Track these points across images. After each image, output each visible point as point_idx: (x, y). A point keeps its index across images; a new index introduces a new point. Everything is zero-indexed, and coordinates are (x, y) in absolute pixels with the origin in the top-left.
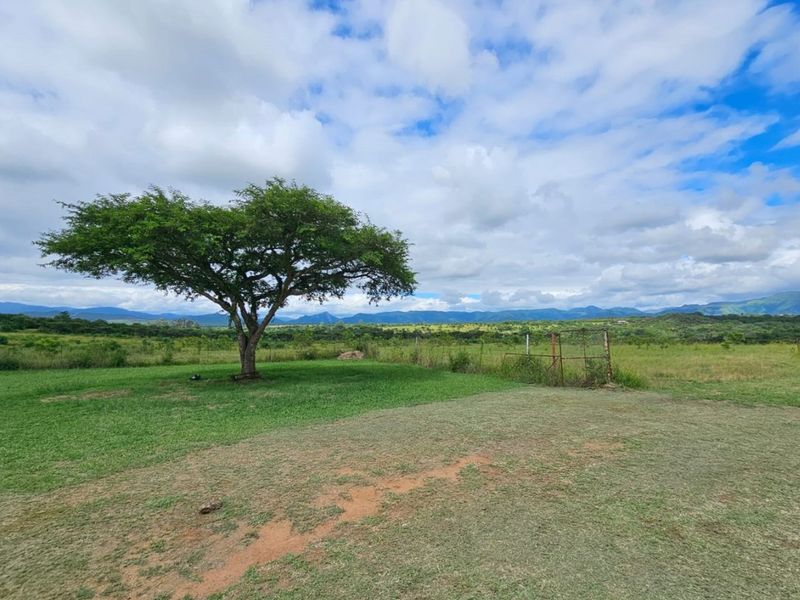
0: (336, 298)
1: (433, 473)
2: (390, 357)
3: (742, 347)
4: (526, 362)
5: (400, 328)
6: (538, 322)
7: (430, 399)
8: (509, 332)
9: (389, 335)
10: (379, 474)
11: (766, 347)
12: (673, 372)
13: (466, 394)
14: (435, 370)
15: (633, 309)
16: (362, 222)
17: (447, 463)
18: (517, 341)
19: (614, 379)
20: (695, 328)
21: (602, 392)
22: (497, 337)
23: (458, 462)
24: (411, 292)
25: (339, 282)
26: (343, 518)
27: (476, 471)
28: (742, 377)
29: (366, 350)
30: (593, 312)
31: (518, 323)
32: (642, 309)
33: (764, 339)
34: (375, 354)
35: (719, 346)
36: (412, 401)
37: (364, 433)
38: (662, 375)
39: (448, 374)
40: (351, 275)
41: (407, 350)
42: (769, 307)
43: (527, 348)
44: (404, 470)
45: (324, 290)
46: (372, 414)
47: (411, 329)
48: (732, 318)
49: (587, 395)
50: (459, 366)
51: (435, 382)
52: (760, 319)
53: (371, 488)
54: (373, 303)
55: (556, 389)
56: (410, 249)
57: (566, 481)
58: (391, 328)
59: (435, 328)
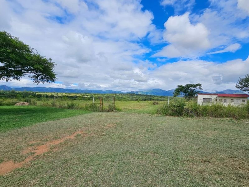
0: (16, 80)
1: (66, 138)
2: (42, 104)
3: (141, 102)
4: (93, 105)
5: (44, 94)
6: (96, 94)
7: (61, 118)
8: (87, 97)
9: (40, 96)
10: (47, 141)
11: (145, 101)
12: (128, 107)
13: (74, 115)
14: (62, 109)
15: (120, 91)
16: (34, 52)
17: (70, 134)
18: (89, 99)
19: (115, 109)
20: (133, 97)
21: (112, 113)
22: (83, 98)
23: (74, 134)
24: (54, 81)
25: (19, 74)
26: (35, 155)
27: (80, 135)
28: (140, 108)
29: (30, 102)
30: (111, 92)
31: (90, 94)
32: (122, 92)
33: (145, 100)
34: (34, 104)
35: (137, 101)
36: (54, 119)
37: (37, 130)
38: (125, 108)
39: (67, 110)
40: (25, 72)
41: (50, 102)
42: (147, 93)
43: (93, 102)
44: (56, 138)
45: (10, 76)
46: (38, 124)
47: (50, 94)
48: (140, 95)
49: (108, 113)
50: (71, 107)
51: (62, 113)
52: (145, 95)
53: (45, 145)
54: (36, 84)
55: (101, 112)
56: (55, 66)
57: (103, 133)
58: (40, 94)
59: (60, 94)
